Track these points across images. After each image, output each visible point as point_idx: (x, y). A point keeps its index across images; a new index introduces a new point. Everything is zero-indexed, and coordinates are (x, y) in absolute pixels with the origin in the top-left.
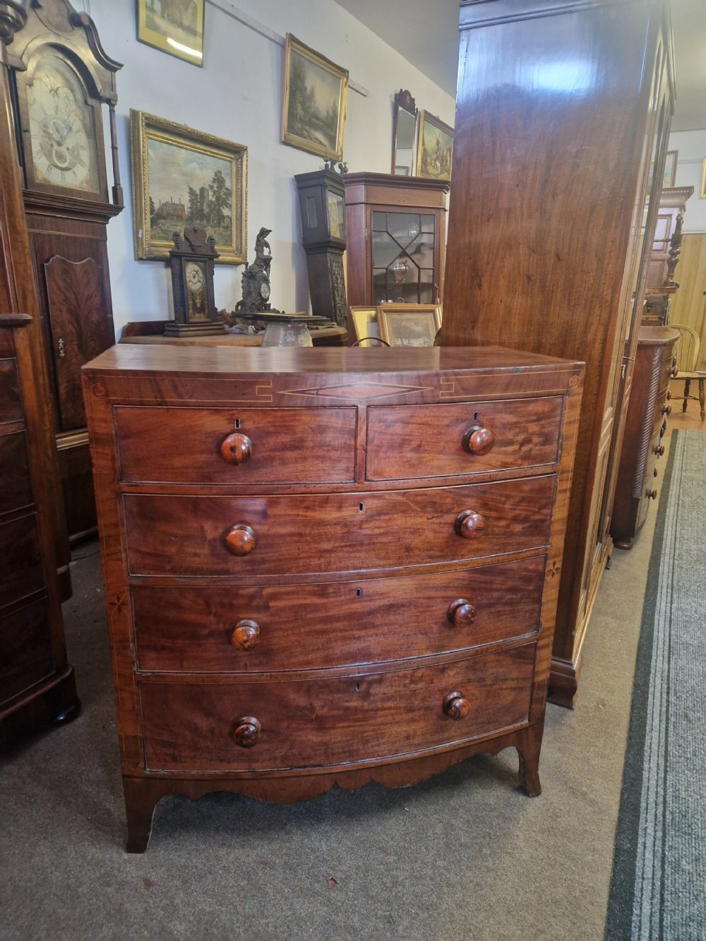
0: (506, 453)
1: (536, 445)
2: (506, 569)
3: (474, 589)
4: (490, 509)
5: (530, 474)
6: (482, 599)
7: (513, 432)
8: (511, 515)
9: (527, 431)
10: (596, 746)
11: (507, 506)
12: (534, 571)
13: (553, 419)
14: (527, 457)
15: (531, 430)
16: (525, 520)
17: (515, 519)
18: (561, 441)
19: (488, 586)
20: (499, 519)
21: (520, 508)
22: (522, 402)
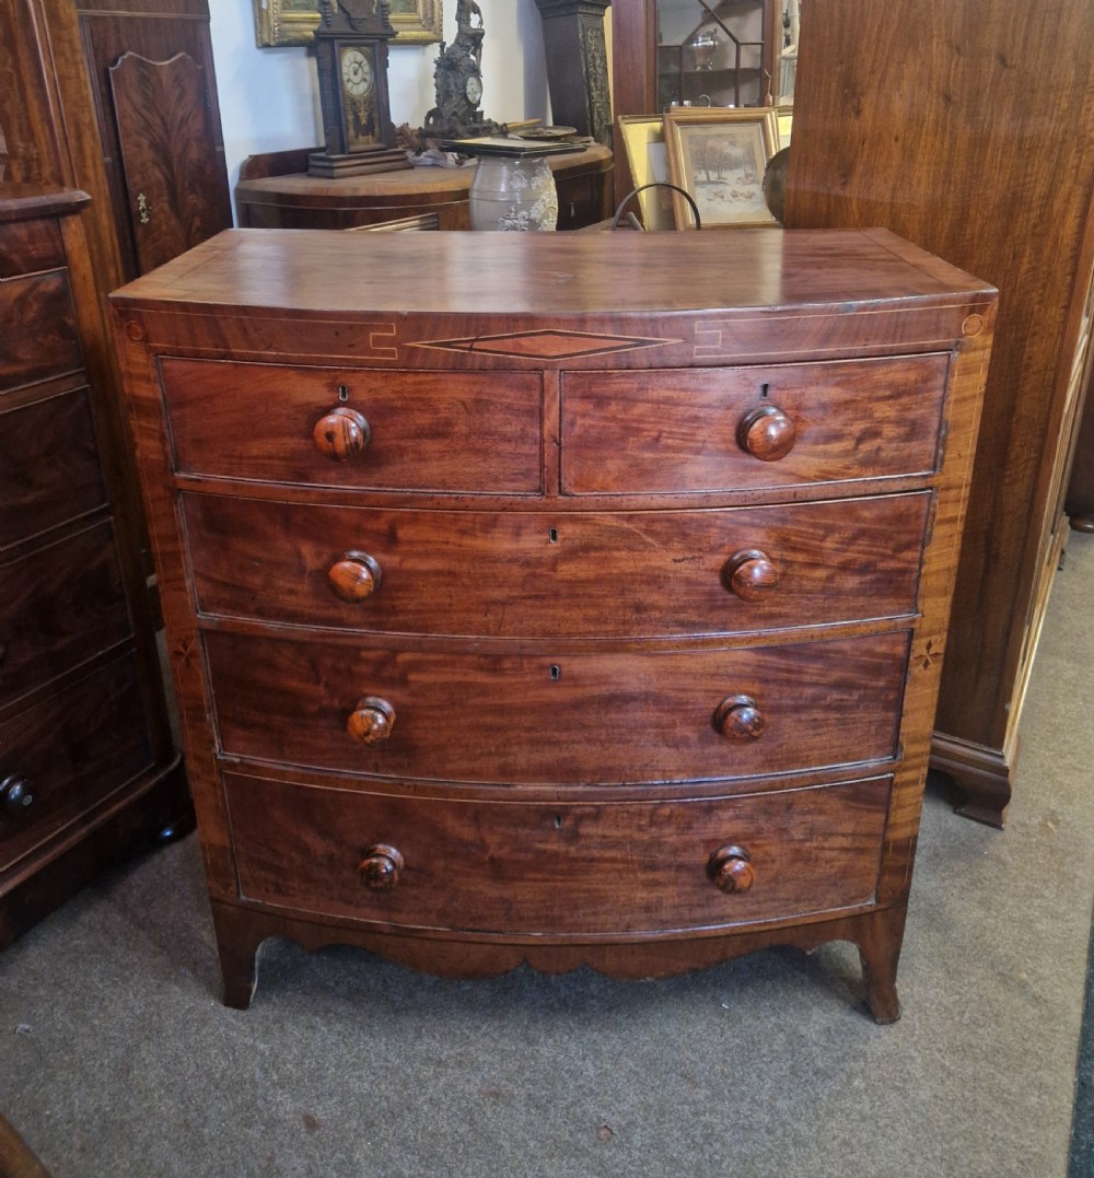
0: (825, 455)
1: (890, 440)
2: (828, 651)
3: (766, 681)
4: (794, 549)
5: (877, 491)
6: (781, 698)
7: (841, 418)
8: (836, 560)
9: (871, 416)
10: (1042, 896)
11: (829, 544)
12: (886, 656)
13: (926, 395)
14: (871, 462)
15: (878, 415)
16: (865, 569)
17: (845, 568)
18: (943, 432)
19: (793, 677)
20: (814, 565)
21: (854, 548)
22: (861, 365)
